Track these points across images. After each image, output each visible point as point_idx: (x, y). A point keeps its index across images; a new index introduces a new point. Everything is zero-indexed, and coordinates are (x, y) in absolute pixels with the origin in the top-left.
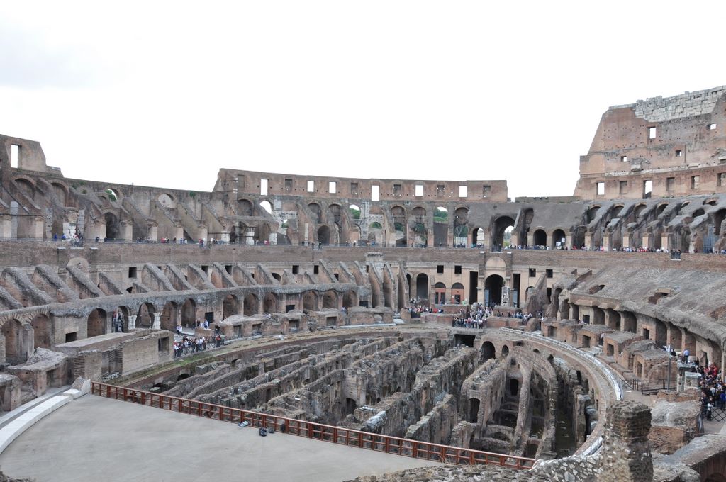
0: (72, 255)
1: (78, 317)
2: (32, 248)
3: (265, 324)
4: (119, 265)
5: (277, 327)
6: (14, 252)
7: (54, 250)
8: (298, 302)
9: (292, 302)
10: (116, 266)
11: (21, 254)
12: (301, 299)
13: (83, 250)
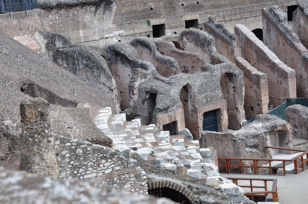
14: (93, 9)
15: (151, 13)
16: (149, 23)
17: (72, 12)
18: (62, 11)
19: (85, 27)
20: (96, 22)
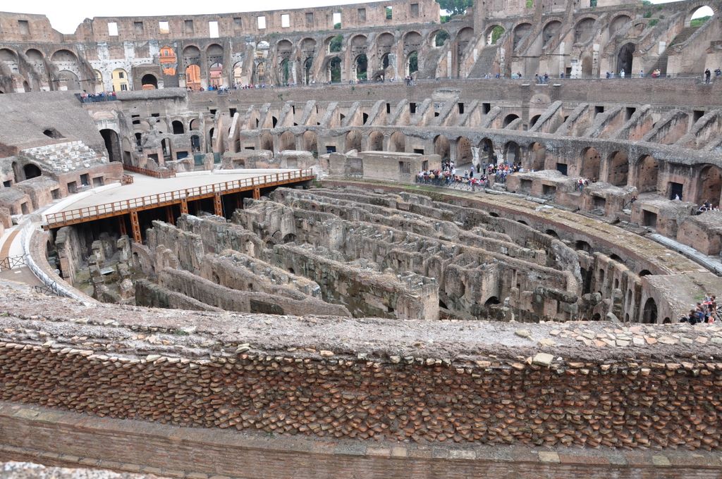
0: (536, 91)
1: (423, 138)
3: (558, 189)
5: (574, 198)
7: (520, 87)
8: (688, 180)
9: (679, 179)
12: (693, 176)
14: (173, 100)
15: (211, 103)
16: (208, 108)
17: (159, 101)
18: (154, 101)
19: (168, 108)
20: (176, 106)
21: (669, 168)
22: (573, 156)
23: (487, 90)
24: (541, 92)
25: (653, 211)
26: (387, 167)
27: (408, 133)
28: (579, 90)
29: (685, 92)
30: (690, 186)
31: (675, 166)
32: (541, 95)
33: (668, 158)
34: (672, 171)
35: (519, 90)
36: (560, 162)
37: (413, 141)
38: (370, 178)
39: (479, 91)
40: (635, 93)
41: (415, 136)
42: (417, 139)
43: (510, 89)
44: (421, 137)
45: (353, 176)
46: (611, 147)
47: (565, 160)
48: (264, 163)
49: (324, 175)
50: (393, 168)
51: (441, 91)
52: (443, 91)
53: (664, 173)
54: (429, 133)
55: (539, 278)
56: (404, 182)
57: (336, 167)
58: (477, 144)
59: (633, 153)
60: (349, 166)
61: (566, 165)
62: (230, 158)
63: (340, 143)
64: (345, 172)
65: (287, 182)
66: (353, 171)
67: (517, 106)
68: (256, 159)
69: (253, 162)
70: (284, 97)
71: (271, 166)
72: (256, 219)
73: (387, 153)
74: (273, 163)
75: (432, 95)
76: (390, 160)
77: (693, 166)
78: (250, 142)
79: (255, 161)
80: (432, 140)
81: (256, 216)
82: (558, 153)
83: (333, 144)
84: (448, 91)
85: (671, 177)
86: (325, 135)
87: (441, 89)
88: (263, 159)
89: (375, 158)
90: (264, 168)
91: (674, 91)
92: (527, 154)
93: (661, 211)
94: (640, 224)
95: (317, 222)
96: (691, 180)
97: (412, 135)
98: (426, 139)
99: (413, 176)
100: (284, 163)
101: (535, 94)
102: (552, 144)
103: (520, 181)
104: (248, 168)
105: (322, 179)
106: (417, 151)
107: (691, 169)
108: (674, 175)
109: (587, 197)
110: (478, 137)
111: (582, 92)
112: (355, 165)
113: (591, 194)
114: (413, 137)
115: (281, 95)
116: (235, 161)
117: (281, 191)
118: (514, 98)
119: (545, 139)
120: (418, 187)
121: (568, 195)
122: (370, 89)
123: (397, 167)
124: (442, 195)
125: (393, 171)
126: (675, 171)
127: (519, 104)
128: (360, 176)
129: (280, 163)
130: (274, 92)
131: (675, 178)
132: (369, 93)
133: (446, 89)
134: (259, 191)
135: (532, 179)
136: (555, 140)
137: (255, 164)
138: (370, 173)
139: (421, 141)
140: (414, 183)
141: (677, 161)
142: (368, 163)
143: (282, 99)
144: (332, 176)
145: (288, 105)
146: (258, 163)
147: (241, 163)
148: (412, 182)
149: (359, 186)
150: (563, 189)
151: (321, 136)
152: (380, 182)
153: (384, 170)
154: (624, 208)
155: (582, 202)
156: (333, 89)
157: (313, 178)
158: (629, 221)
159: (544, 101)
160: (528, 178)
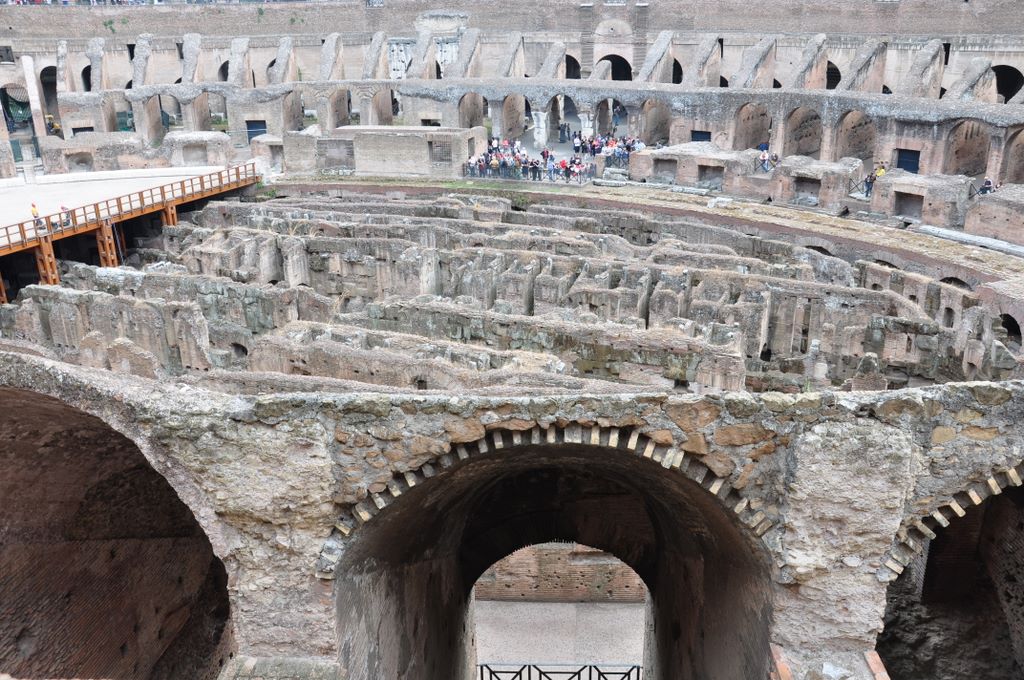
0: (606, 16)
1: (439, 100)
2: (541, 6)
3: (729, 170)
4: (688, 34)
5: (759, 182)
6: (515, 11)
7: (575, 8)
8: (929, 144)
10: (681, 35)
11: (524, 14)
12: (938, 138)
13: (623, 8)
21: (895, 128)
22: (721, 118)
23: (517, 14)
24: (614, 16)
25: (915, 192)
26: (404, 152)
27: (409, 92)
28: (679, 13)
29: (856, 15)
30: (933, 153)
31: (905, 124)
32: (614, 21)
33: (895, 113)
34: (900, 133)
35: (577, 13)
36: (697, 129)
37: (420, 105)
38: (369, 174)
39: (500, 15)
40: (774, 16)
41: (424, 97)
42: (427, 101)
43: (557, 13)
44: (434, 98)
45: (333, 172)
46: (791, 101)
47: (707, 125)
48: (135, 159)
49: (274, 175)
50: (417, 152)
51: (432, 17)
52: (437, 17)
53: (887, 137)
54: (451, 89)
55: (844, 305)
56: (439, 178)
57: (299, 159)
58: (544, 105)
59: (831, 109)
60: (321, 155)
61: (710, 133)
62: (59, 152)
63: (274, 114)
64: (317, 166)
65: (216, 192)
66: (331, 162)
67: (572, 40)
68: (118, 150)
69: (112, 158)
70: (117, 26)
71: (151, 163)
72: (223, 263)
73: (370, 127)
74: (155, 157)
75: (415, 23)
76: (411, 139)
77: (940, 124)
78: (82, 117)
79: (116, 154)
80: (457, 102)
81: (223, 258)
82: (695, 114)
83: (260, 117)
84: (446, 17)
85: (898, 141)
86: (242, 100)
87: (431, 12)
88: (131, 150)
89: (378, 137)
90: (136, 167)
91: (838, 12)
92: (637, 118)
93: (931, 191)
94: (889, 213)
95: (365, 257)
96: (935, 143)
97: (417, 95)
98: (445, 100)
99: (457, 166)
100: (178, 156)
101: (604, 20)
102: (683, 101)
103: (652, 162)
104: (102, 168)
105: (274, 181)
106: (426, 122)
107: (935, 127)
108: (904, 139)
109: (786, 180)
110: (546, 95)
111: (686, 15)
112: (335, 153)
113: (793, 174)
114: (419, 98)
115: (111, 22)
116: (67, 156)
117: (221, 208)
118: (566, 28)
119: (670, 93)
120: (470, 183)
121: (746, 179)
122: (295, 13)
123: (425, 151)
124: (525, 193)
125: (415, 158)
126: (906, 132)
127: (576, 37)
128: (348, 172)
129: (170, 156)
130: (93, 15)
131: (906, 143)
132: (293, 21)
133: (440, 12)
134: (174, 211)
135: (676, 158)
136: (690, 94)
137: (116, 161)
138: (368, 165)
139: (435, 104)
140: (461, 178)
141: (912, 117)
142: (365, 147)
143: (113, 31)
144: (290, 175)
145: (145, 42)
146: (122, 159)
147: (83, 160)
148: (456, 176)
149: (354, 188)
150: (739, 170)
151: (234, 103)
152: (393, 180)
153: (397, 158)
154: (850, 192)
155: (775, 188)
156: (220, 12)
157: (256, 180)
158: (869, 210)
159: (620, 32)
160: (669, 157)
